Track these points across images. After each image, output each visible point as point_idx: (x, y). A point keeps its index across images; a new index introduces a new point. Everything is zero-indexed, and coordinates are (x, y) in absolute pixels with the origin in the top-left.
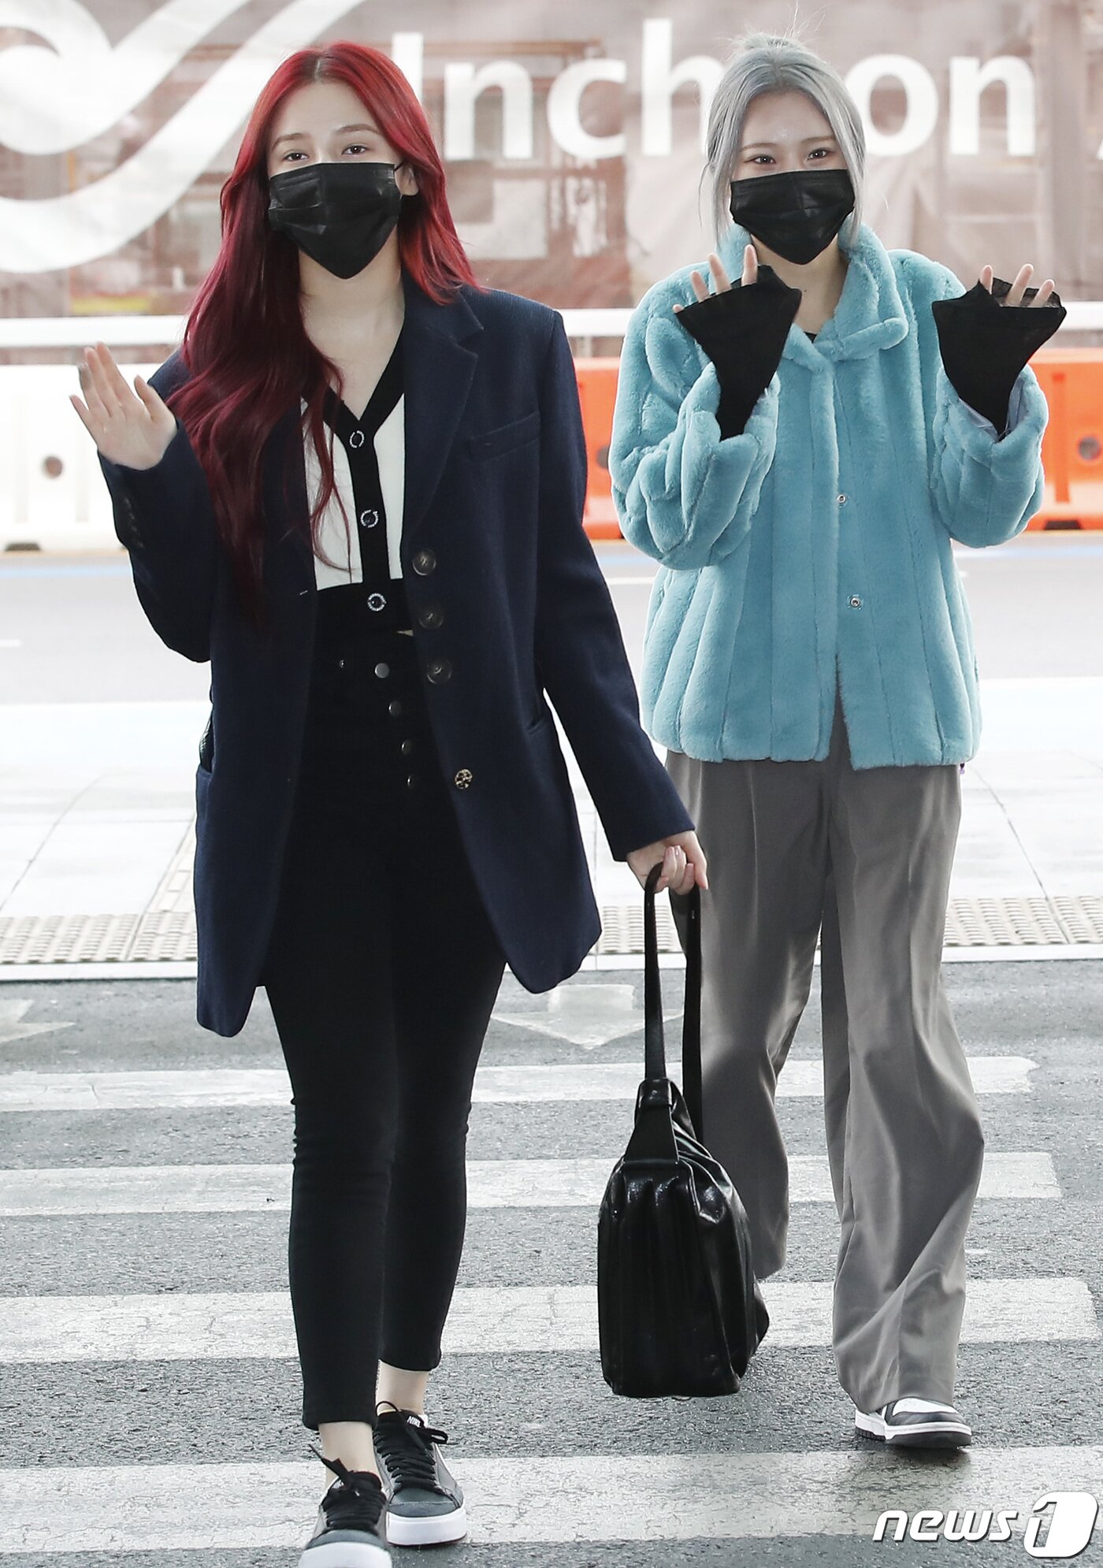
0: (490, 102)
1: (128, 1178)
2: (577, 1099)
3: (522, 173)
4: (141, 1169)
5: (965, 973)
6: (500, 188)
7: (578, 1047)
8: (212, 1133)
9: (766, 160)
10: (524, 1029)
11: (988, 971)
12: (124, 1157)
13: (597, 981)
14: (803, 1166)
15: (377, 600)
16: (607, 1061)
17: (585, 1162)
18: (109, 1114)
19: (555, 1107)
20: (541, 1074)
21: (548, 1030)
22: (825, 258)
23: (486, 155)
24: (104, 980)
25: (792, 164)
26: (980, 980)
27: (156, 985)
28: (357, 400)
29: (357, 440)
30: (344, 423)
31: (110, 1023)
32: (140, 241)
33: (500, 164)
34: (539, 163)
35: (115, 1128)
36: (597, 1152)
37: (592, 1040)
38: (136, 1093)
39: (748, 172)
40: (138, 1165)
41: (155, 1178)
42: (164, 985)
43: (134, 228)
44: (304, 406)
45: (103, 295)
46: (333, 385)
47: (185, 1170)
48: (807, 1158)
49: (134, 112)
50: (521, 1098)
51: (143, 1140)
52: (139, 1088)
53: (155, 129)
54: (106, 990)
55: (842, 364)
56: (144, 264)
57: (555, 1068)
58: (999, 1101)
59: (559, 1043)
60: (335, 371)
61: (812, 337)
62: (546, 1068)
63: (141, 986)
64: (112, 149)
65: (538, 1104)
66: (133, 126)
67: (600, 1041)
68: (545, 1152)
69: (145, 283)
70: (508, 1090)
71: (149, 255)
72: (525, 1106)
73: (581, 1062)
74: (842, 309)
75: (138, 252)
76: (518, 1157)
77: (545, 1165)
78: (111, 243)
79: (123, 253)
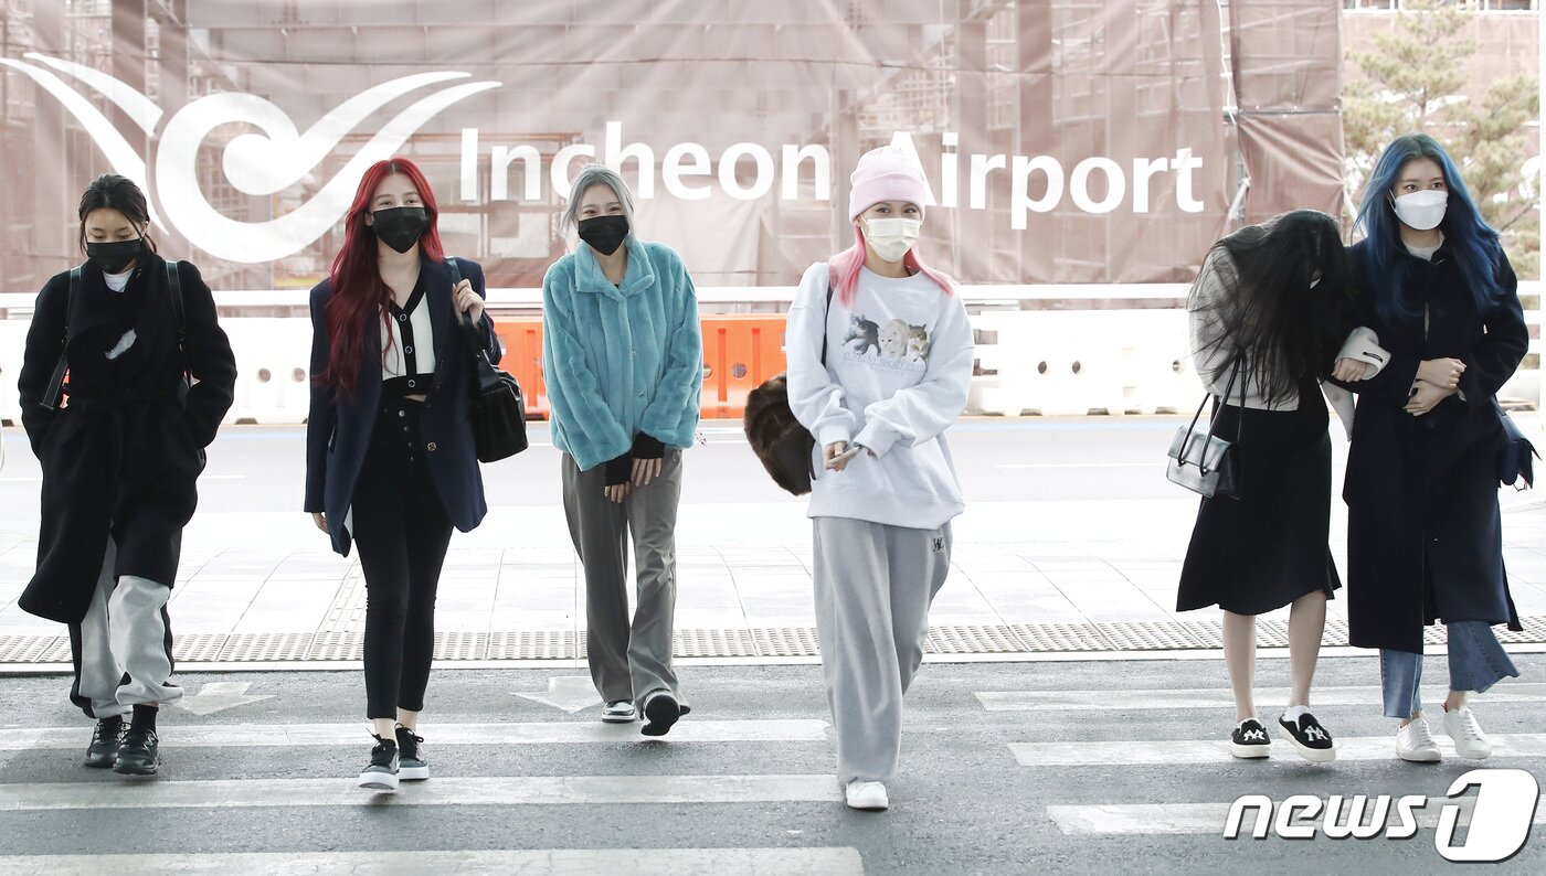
0: (517, 167)
1: (307, 785)
2: (565, 741)
3: (536, 209)
4: (314, 780)
5: (789, 671)
6: (522, 217)
7: (565, 712)
8: (355, 760)
9: (592, 212)
10: (534, 701)
11: (801, 669)
12: (303, 773)
13: (576, 674)
14: (694, 782)
15: (412, 383)
16: (582, 720)
17: (570, 778)
18: (295, 748)
19: (553, 747)
20: (545, 727)
21: (548, 702)
22: (619, 251)
23: (515, 198)
24: (293, 671)
25: (603, 213)
26: (797, 675)
27: (322, 674)
28: (402, 303)
29: (403, 318)
30: (397, 312)
31: (296, 696)
32: (315, 246)
33: (522, 203)
34: (545, 203)
35: (299, 755)
36: (576, 772)
37: (574, 708)
38: (311, 736)
39: (584, 217)
40: (312, 777)
41: (322, 785)
42: (326, 674)
43: (311, 239)
44: (381, 307)
45: (293, 276)
46: (392, 297)
47: (339, 780)
48: (698, 777)
49: (311, 172)
50: (532, 741)
51: (315, 763)
52: (313, 733)
53: (324, 183)
54: (293, 677)
55: (630, 297)
56: (317, 260)
57: (552, 724)
58: (808, 745)
59: (554, 709)
60: (393, 292)
61: (617, 286)
62: (547, 724)
63: (314, 675)
64: (299, 192)
65: (542, 745)
66: (311, 179)
67: (579, 709)
68: (547, 772)
69: (317, 270)
70: (525, 736)
71: (321, 254)
72: (535, 746)
73: (567, 720)
74: (628, 274)
75: (313, 253)
76: (531, 775)
77: (546, 780)
78: (298, 247)
79: (304, 253)
